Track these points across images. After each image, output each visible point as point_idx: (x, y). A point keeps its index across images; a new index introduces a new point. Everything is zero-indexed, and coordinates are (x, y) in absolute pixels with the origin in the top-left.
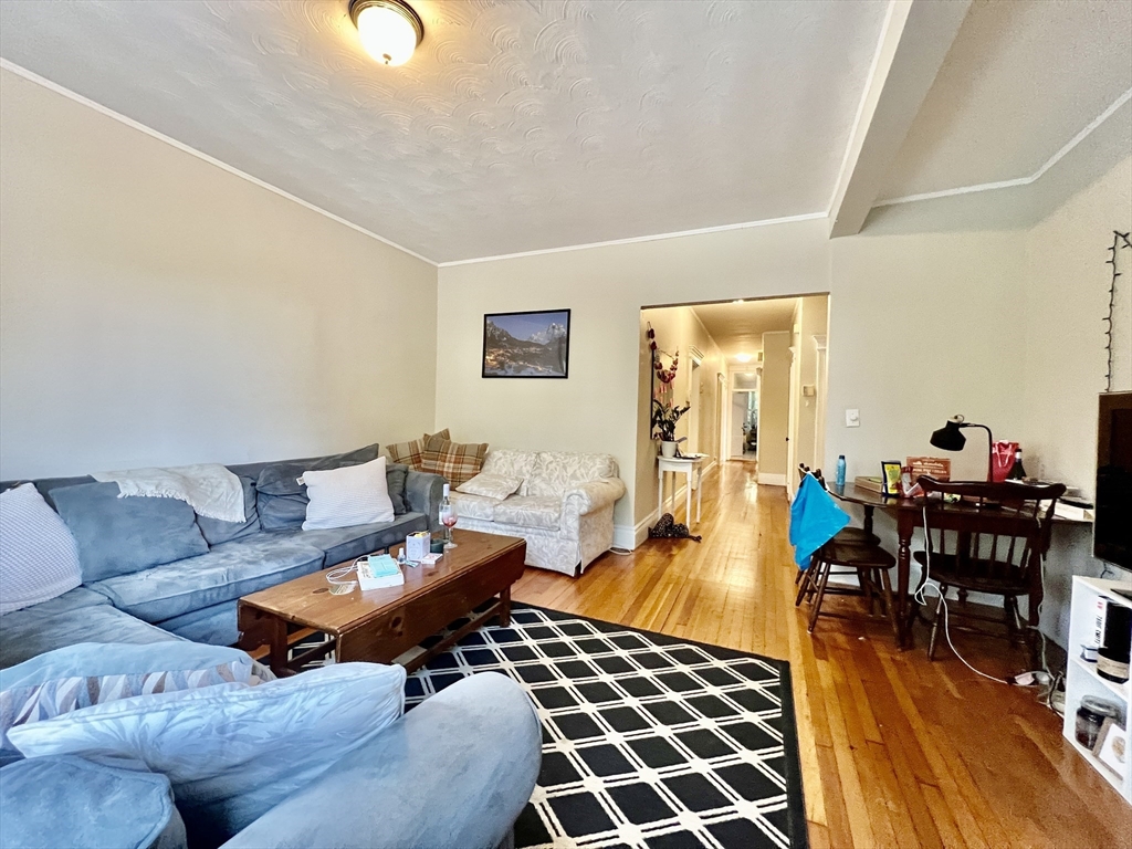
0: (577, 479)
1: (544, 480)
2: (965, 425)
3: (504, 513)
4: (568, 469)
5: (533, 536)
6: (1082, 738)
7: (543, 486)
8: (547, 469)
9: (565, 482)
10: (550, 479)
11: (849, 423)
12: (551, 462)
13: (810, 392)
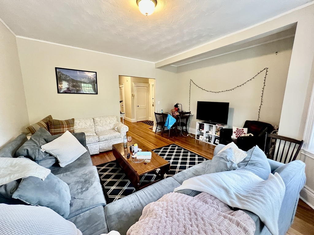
0: (111, 124)
1: (101, 126)
2: (179, 104)
3: (104, 138)
4: (107, 121)
5: (113, 142)
6: (197, 138)
7: (101, 128)
8: (100, 123)
9: (108, 125)
10: (103, 126)
11: (159, 104)
12: (100, 121)
13: (133, 95)
